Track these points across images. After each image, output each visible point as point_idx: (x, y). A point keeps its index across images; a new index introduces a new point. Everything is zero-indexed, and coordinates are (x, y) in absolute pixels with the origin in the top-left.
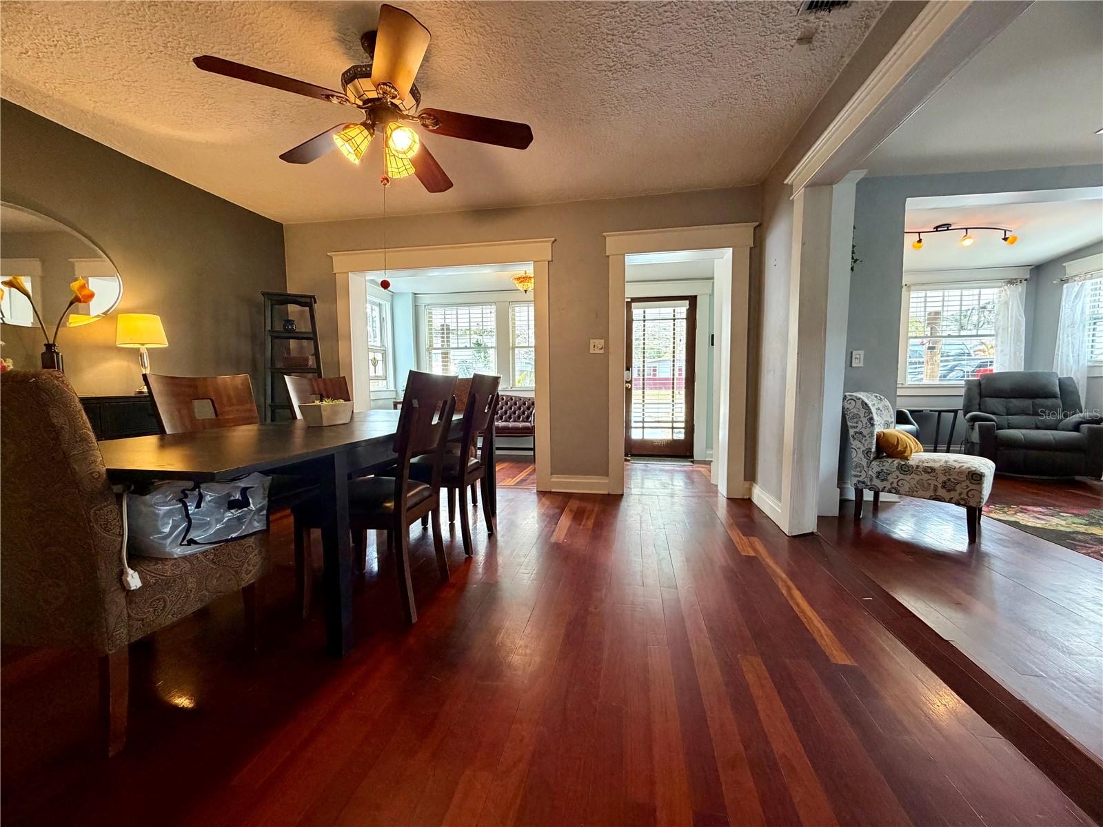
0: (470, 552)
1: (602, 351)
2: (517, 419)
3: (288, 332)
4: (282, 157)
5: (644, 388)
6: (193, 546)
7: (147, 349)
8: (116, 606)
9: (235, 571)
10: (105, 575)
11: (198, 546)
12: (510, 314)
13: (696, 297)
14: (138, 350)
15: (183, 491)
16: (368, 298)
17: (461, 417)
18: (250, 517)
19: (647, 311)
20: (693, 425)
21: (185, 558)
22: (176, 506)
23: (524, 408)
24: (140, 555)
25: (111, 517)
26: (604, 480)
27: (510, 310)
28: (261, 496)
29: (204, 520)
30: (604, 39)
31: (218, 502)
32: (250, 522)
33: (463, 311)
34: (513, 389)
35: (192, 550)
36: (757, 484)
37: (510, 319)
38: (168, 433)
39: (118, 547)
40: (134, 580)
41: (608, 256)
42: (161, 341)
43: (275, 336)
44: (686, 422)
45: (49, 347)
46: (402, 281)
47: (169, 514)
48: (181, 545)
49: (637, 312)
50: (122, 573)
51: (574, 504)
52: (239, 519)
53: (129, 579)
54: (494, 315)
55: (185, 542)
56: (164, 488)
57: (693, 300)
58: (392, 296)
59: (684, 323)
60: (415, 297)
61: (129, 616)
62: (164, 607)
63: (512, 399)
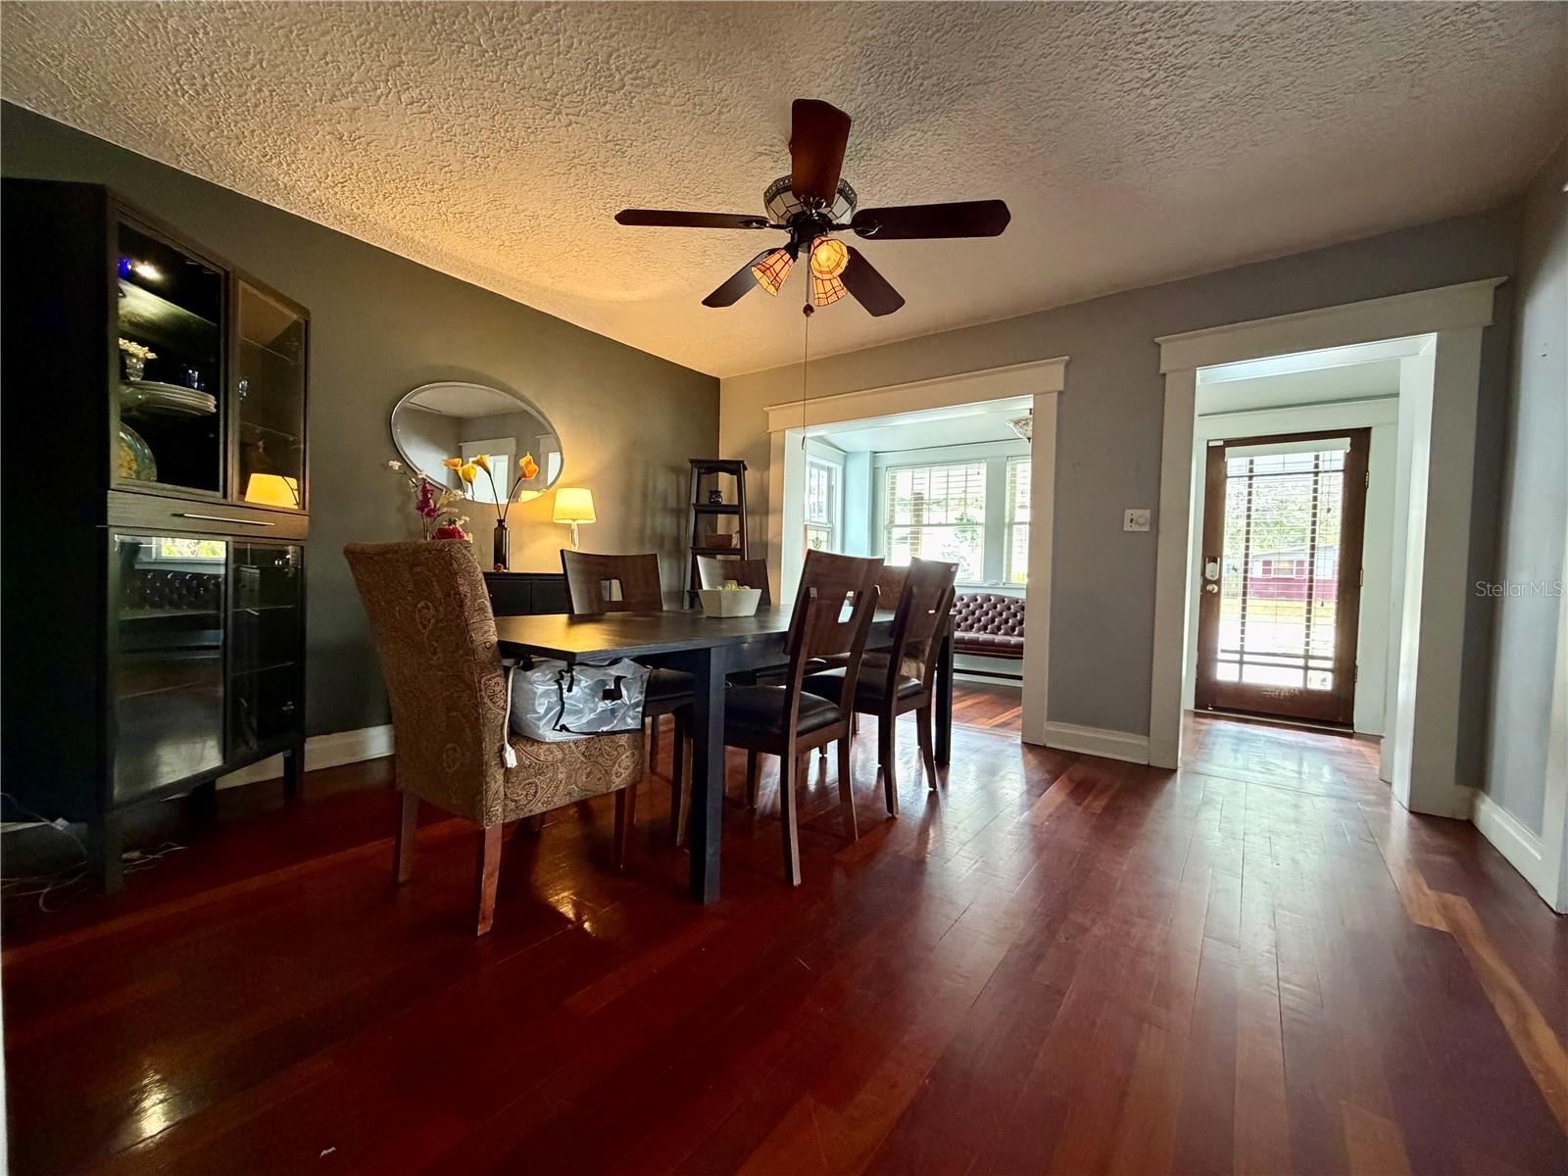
0: (895, 810)
1: (1146, 529)
2: (1009, 631)
3: (711, 507)
4: (705, 302)
5: (1245, 594)
6: (564, 733)
7: (578, 525)
8: (496, 783)
9: (606, 771)
10: (489, 748)
11: (570, 734)
12: (1008, 475)
13: (1367, 431)
14: (570, 525)
15: (560, 672)
16: (809, 459)
17: (891, 618)
18: (622, 711)
19: (1256, 459)
20: (1355, 667)
21: (558, 744)
22: (552, 688)
23: (1007, 613)
24: (519, 733)
25: (497, 689)
26: (1140, 740)
27: (1008, 468)
28: (638, 689)
29: (576, 706)
30: (1130, 42)
31: (593, 690)
32: (623, 718)
33: (938, 473)
34: (1007, 586)
35: (563, 736)
36: (1488, 794)
37: (1008, 481)
38: (576, 613)
39: (501, 720)
40: (511, 758)
41: (1164, 375)
42: (590, 518)
43: (700, 510)
44: (1338, 660)
45: (501, 522)
46: (859, 436)
47: (546, 694)
48: (553, 729)
49: (1236, 463)
50: (502, 748)
51: (1079, 771)
52: (613, 711)
53: (507, 755)
54: (983, 477)
55: (558, 727)
56: (544, 667)
57: (1360, 439)
58: (845, 457)
59: (1339, 479)
60: (874, 457)
61: (505, 795)
62: (536, 792)
63: (1004, 601)
